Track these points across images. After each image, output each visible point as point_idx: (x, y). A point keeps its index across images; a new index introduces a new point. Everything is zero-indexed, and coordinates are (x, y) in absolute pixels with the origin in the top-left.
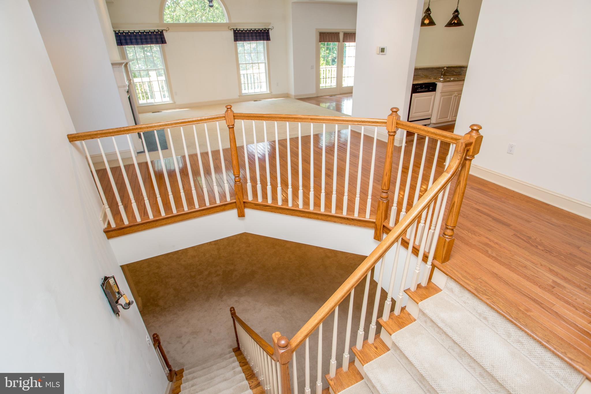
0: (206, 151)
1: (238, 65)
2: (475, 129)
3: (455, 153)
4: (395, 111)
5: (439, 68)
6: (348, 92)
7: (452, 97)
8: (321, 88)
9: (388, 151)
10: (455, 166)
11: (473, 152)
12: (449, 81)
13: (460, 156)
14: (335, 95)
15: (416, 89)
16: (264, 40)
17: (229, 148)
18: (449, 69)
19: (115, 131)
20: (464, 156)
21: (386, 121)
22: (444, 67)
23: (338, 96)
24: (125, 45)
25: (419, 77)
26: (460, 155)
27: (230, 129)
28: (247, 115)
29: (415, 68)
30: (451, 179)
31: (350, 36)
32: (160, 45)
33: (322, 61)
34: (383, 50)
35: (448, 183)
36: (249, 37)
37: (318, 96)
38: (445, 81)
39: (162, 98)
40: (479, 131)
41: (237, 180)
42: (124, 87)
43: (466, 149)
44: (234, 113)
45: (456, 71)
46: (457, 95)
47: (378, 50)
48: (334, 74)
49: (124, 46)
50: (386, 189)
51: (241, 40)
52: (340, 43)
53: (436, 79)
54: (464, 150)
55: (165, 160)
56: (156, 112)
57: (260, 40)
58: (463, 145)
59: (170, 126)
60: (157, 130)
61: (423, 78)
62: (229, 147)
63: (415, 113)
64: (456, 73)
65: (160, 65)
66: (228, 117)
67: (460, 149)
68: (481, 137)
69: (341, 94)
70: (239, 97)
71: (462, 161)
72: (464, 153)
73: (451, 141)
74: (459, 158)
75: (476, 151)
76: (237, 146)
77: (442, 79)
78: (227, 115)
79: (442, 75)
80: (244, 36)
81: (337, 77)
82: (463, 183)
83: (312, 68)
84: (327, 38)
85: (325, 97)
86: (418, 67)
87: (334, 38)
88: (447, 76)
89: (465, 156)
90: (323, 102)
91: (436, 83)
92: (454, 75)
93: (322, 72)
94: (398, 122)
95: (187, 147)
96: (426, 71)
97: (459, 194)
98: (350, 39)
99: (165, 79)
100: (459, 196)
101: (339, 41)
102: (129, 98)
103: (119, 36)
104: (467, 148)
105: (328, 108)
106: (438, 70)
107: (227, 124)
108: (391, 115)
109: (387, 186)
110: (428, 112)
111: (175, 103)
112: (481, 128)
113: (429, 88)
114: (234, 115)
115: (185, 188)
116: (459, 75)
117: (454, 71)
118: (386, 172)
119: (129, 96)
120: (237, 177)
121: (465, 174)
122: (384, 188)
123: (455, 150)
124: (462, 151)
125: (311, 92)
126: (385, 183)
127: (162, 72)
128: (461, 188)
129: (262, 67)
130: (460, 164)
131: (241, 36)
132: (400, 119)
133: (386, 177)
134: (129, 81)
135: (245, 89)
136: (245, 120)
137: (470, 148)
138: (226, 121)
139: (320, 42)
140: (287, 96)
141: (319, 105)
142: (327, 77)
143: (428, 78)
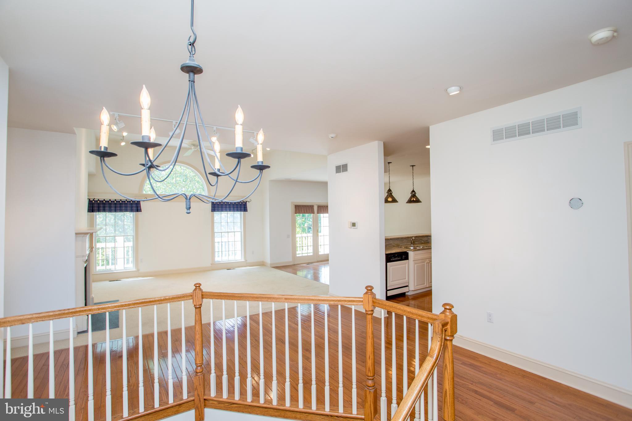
0: (164, 330)
1: (213, 233)
2: (448, 307)
3: (434, 334)
4: (369, 289)
5: (408, 238)
6: (325, 260)
7: (425, 264)
8: (297, 255)
9: (368, 331)
10: (437, 349)
11: (451, 333)
12: (419, 250)
13: (440, 338)
14: (312, 263)
15: (390, 258)
16: (241, 211)
17: (193, 326)
18: (417, 238)
19: (56, 315)
20: (443, 337)
21: (362, 299)
22: (413, 237)
23: (315, 264)
24: (97, 212)
25: (391, 246)
26: (439, 336)
27: (197, 309)
28: (217, 294)
29: (385, 239)
30: (436, 364)
31: (323, 208)
32: (134, 213)
33: (298, 230)
34: (354, 225)
35: (434, 369)
36: (226, 208)
37: (295, 264)
38: (415, 250)
39: (124, 264)
40: (452, 310)
41: (198, 371)
42: (83, 257)
43: (444, 330)
44: (202, 292)
45: (423, 240)
46: (429, 262)
47: (350, 225)
48: (310, 241)
49: (95, 213)
50: (372, 375)
51: (218, 211)
52: (314, 215)
53: (407, 248)
54: (442, 331)
55: (111, 343)
56: (114, 281)
57: (238, 210)
58: (440, 326)
59: (127, 306)
60: (110, 311)
61: (395, 247)
62: (194, 324)
63: (392, 281)
64: (424, 241)
65: (130, 232)
66: (196, 296)
67: (437, 330)
68: (455, 316)
69: (318, 262)
70: (211, 265)
71: (442, 342)
72: (443, 333)
73: (429, 321)
74: (439, 339)
75: (454, 331)
76: (203, 323)
77: (412, 248)
78: (194, 294)
79: (411, 244)
80: (222, 207)
81: (314, 246)
82: (450, 367)
83: (288, 236)
84: (303, 210)
85: (302, 265)
86: (389, 238)
87: (309, 210)
88: (416, 244)
89: (445, 336)
90: (299, 270)
91: (408, 252)
92: (423, 243)
93: (298, 239)
94: (374, 301)
95: (143, 325)
96: (396, 241)
97: (448, 380)
98: (324, 211)
99: (132, 245)
100: (449, 382)
101: (313, 213)
102: (86, 268)
103: (92, 204)
104: (445, 328)
105: (306, 277)
106: (407, 240)
107: (193, 304)
108: (366, 293)
109: (371, 372)
110: (404, 280)
111: (138, 270)
112: (453, 307)
113: (402, 257)
114: (203, 294)
115: (131, 381)
116: (427, 243)
117: (421, 240)
118: (369, 355)
119: (86, 265)
120: (199, 366)
121: (449, 356)
122: (369, 375)
123: (433, 331)
124: (440, 332)
125: (287, 259)
126: (369, 368)
127: (131, 238)
128: (449, 373)
129: (238, 236)
130: (441, 345)
131: (218, 207)
132: (376, 297)
133: (369, 360)
134: (91, 248)
135: (218, 256)
136: (214, 300)
137: (447, 328)
138: (193, 300)
139: (295, 213)
140: (262, 264)
141: (296, 274)
142: (304, 245)
143: (399, 247)
